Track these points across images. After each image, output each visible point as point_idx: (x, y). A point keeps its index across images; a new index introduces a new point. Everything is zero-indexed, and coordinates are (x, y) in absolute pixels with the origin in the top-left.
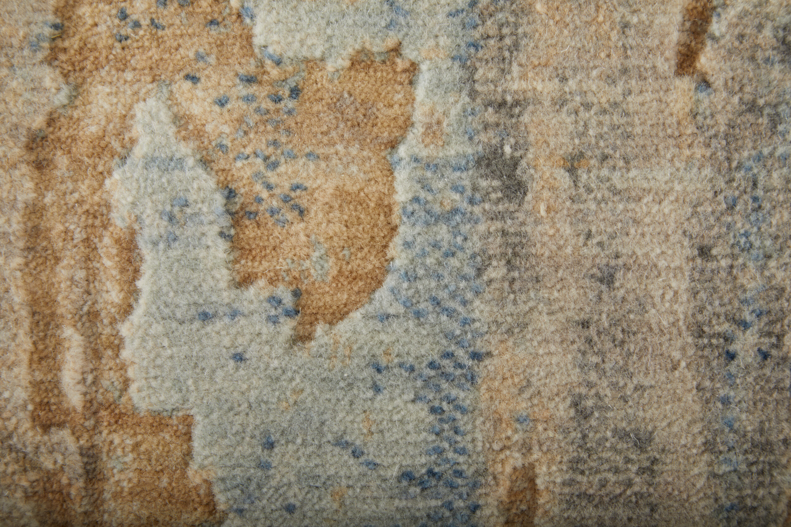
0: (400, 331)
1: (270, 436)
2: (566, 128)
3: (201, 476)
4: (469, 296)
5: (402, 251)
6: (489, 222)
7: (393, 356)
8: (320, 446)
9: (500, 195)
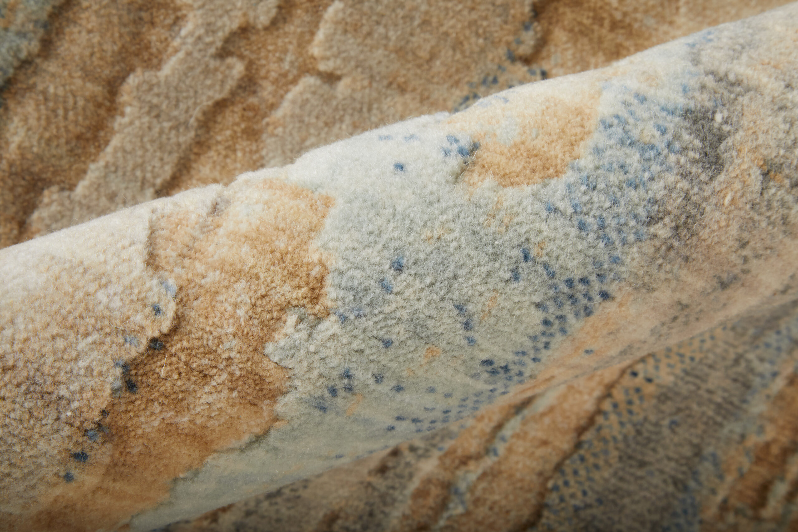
0: (561, 232)
1: (403, 258)
2: (778, 132)
3: (321, 254)
4: (631, 238)
5: (591, 154)
6: (679, 177)
7: (544, 252)
8: (443, 299)
9: (697, 156)
